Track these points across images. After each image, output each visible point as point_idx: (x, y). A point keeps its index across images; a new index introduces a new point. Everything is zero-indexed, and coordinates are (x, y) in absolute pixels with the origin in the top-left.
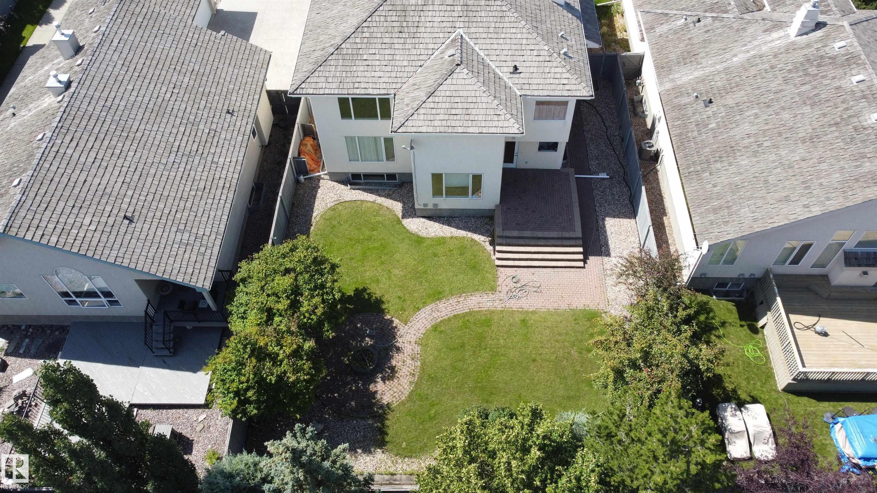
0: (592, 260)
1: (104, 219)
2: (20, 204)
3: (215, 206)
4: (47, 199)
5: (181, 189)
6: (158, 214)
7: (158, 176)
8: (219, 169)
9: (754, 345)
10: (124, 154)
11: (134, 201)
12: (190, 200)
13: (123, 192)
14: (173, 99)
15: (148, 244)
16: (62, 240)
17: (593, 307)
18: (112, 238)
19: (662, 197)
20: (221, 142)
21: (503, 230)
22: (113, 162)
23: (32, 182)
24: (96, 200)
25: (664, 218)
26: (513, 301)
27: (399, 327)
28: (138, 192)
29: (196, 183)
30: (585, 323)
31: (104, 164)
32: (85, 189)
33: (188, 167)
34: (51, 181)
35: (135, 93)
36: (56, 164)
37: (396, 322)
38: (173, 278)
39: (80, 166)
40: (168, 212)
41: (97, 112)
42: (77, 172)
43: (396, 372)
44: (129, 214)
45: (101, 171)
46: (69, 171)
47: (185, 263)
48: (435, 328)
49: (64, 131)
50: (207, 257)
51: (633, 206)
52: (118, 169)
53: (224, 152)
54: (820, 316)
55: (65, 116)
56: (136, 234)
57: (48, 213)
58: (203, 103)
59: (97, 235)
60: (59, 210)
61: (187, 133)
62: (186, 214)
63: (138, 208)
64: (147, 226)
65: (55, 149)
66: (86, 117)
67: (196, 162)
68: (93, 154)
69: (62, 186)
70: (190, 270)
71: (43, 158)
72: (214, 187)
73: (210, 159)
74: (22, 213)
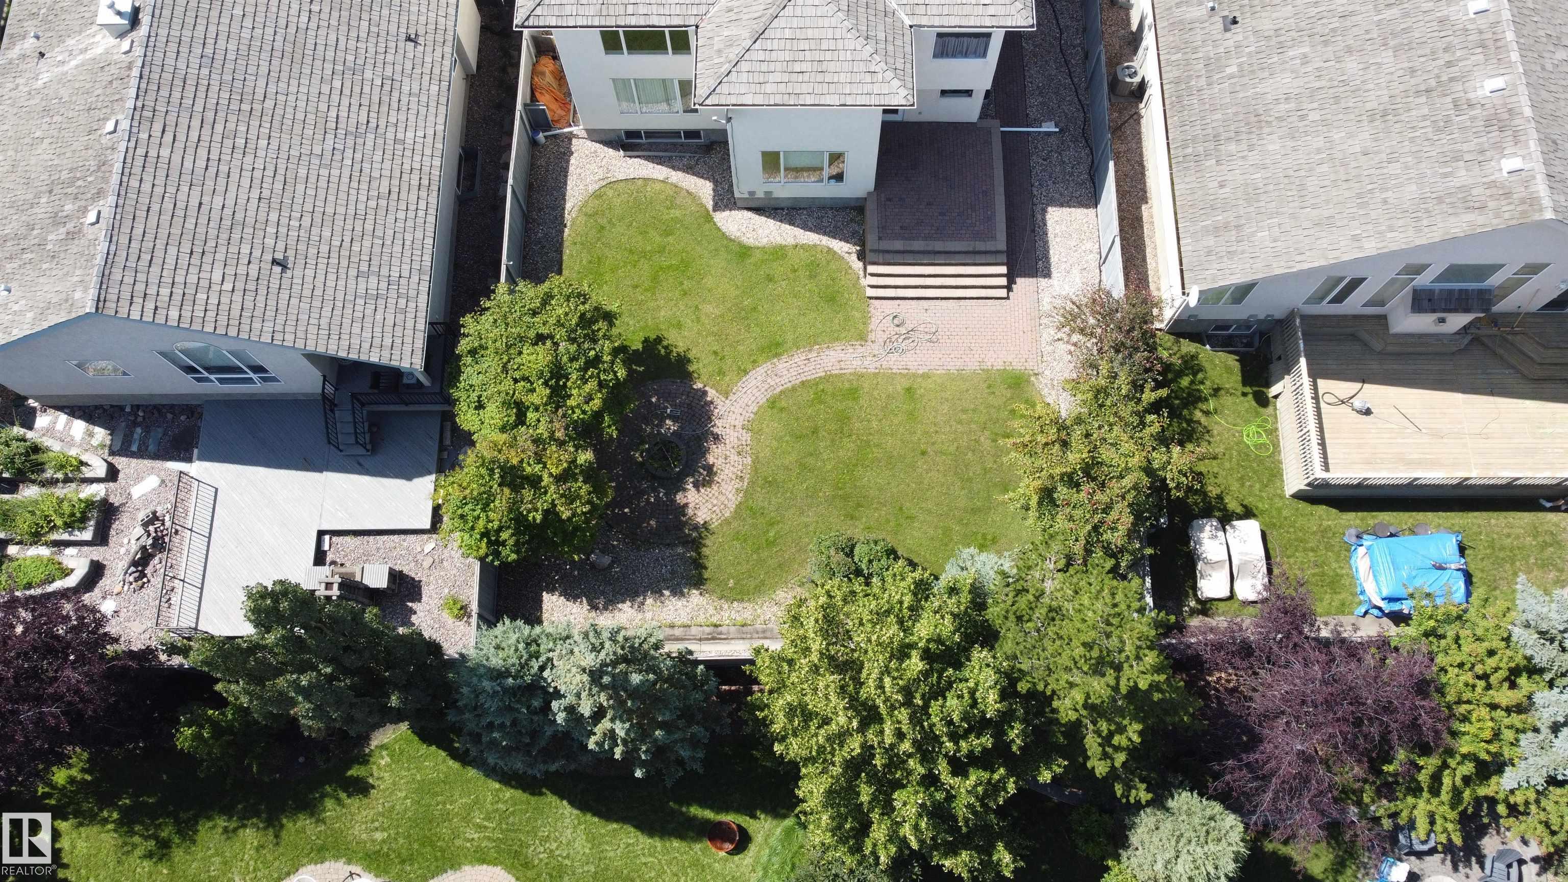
0: (1023, 284)
1: (242, 270)
2: (109, 260)
3: (410, 223)
4: (148, 245)
5: (353, 198)
6: (324, 249)
7: (312, 179)
8: (408, 153)
9: (1259, 426)
10: (251, 145)
11: (283, 230)
12: (370, 217)
13: (262, 216)
14: (313, 25)
15: (317, 303)
16: (187, 314)
17: (1018, 366)
18: (261, 299)
19: (1142, 166)
20: (405, 100)
21: (880, 238)
22: (236, 163)
23: (118, 217)
24: (224, 236)
25: (1144, 207)
26: (894, 357)
27: (717, 401)
28: (285, 213)
29: (375, 184)
30: (1004, 392)
31: (224, 168)
32: (203, 220)
33: (358, 156)
34: (148, 211)
35: (248, 23)
36: (148, 178)
37: (712, 394)
38: (364, 358)
39: (186, 178)
40: (339, 244)
41: (193, 71)
42: (185, 189)
43: (716, 473)
44: (279, 256)
45: (222, 181)
46: (171, 190)
47: (378, 329)
48: (773, 403)
49: (148, 114)
50: (410, 316)
51: (1094, 183)
52: (247, 174)
53: (412, 118)
54: (1364, 382)
55: (143, 86)
56: (296, 288)
57: (155, 270)
58: (364, 24)
59: (238, 297)
60: (170, 261)
61: (347, 91)
62: (367, 243)
63: (292, 242)
64: (310, 273)
65: (141, 151)
66: (178, 82)
67: (370, 144)
68: (202, 153)
69: (166, 218)
70: (388, 341)
71: (127, 171)
72: (405, 187)
73: (390, 135)
74: (117, 275)
